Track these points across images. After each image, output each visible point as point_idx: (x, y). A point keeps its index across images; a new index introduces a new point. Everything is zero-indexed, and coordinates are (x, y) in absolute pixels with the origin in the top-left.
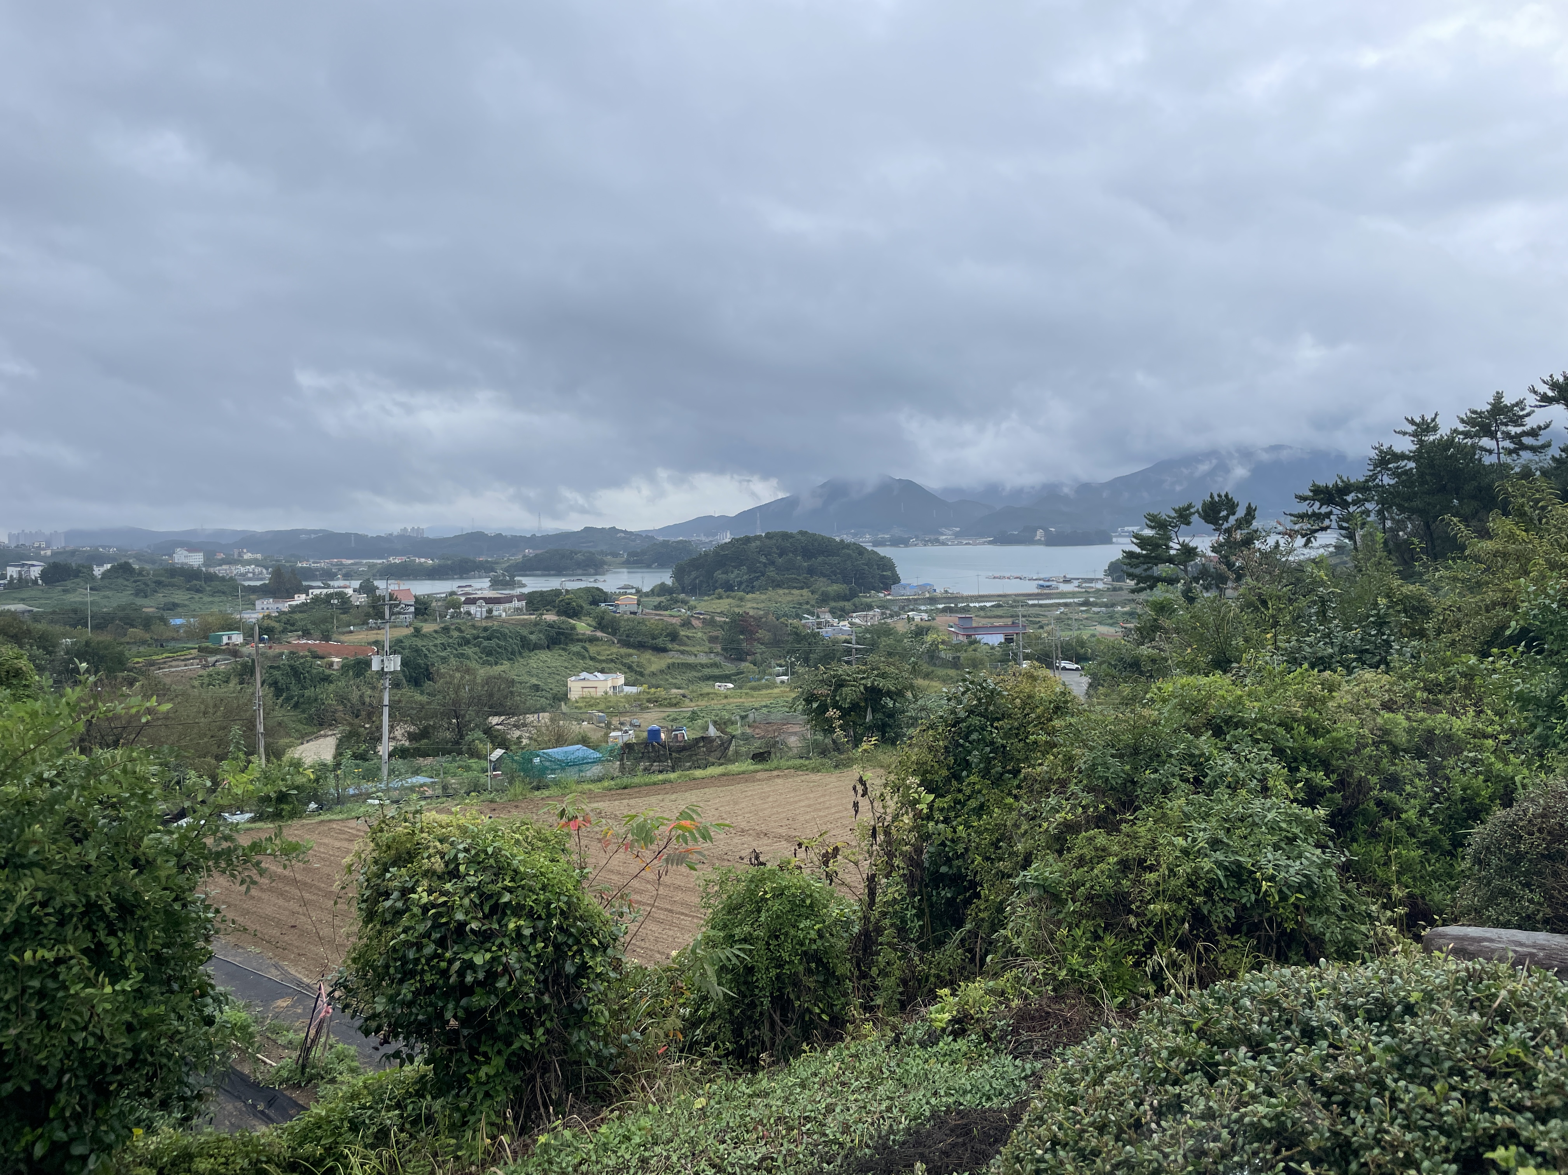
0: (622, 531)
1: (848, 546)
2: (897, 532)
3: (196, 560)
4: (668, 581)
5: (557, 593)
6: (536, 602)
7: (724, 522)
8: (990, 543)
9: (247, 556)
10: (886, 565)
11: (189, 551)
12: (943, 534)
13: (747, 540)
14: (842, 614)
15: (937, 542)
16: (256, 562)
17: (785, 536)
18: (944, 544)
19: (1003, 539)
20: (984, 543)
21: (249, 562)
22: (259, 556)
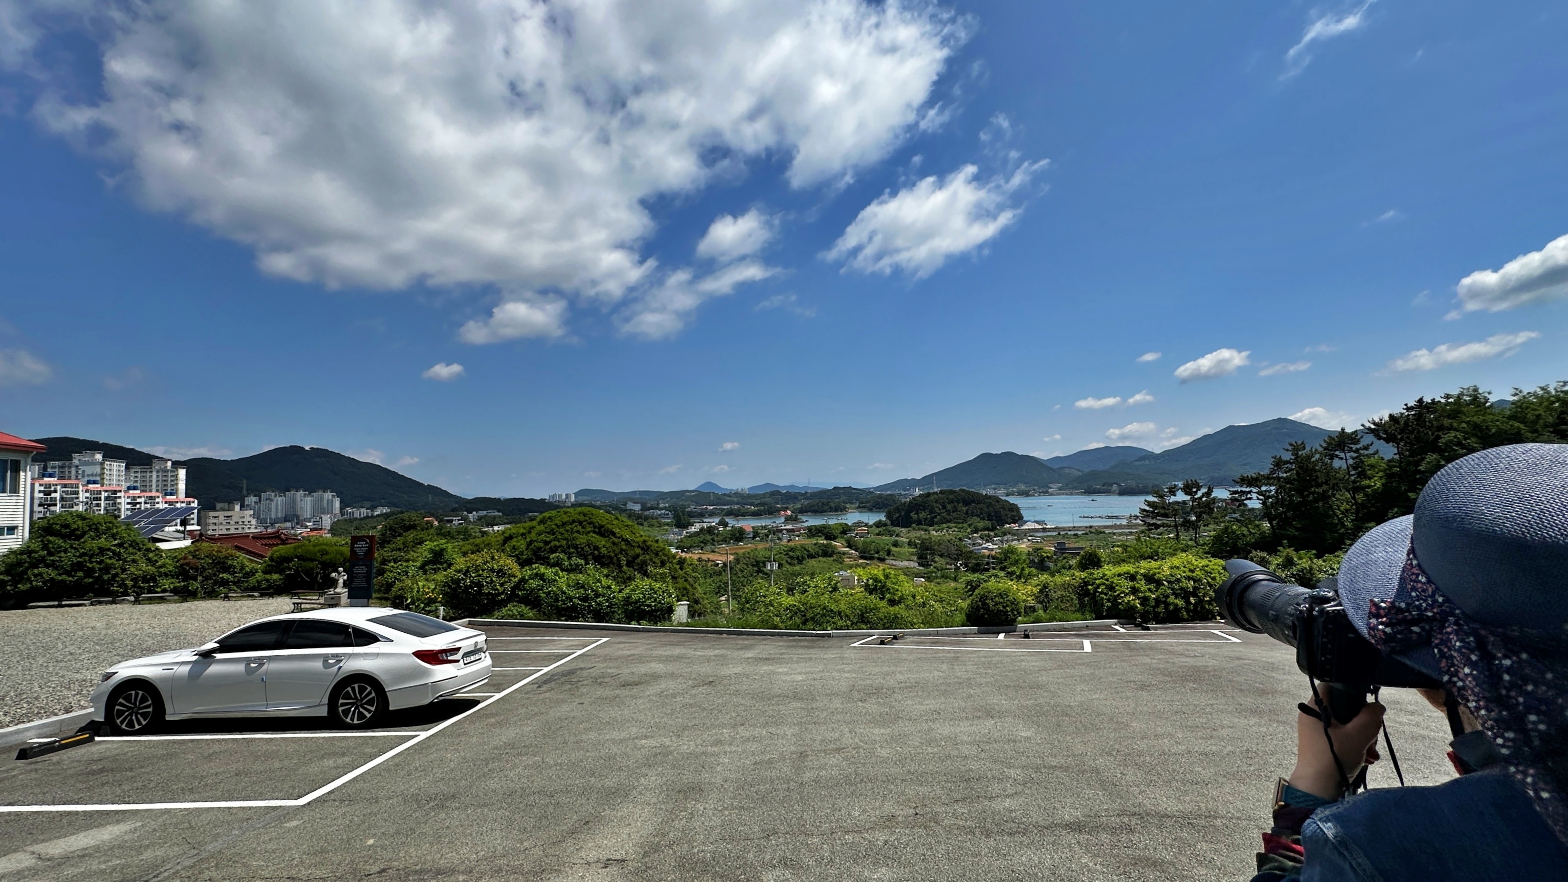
0: (855, 489)
1: (990, 497)
2: (1023, 487)
3: (637, 507)
4: (882, 517)
5: (824, 527)
6: (813, 532)
7: (914, 483)
8: (1082, 494)
9: (662, 505)
10: (1015, 509)
11: (634, 503)
12: (1051, 488)
13: (928, 495)
14: (989, 539)
15: (1046, 493)
16: (665, 508)
17: (952, 492)
18: (1052, 494)
19: (1089, 492)
20: (1078, 494)
21: (662, 509)
22: (667, 505)
